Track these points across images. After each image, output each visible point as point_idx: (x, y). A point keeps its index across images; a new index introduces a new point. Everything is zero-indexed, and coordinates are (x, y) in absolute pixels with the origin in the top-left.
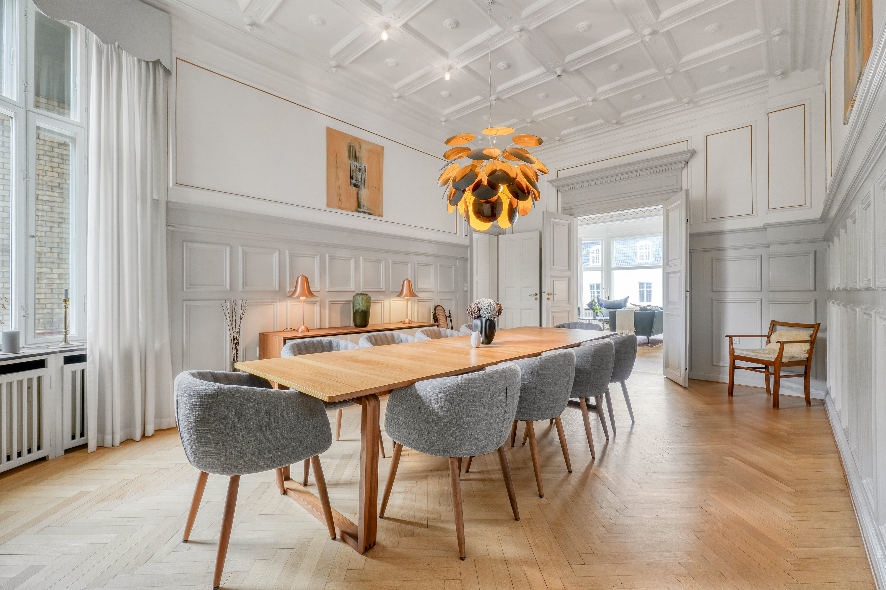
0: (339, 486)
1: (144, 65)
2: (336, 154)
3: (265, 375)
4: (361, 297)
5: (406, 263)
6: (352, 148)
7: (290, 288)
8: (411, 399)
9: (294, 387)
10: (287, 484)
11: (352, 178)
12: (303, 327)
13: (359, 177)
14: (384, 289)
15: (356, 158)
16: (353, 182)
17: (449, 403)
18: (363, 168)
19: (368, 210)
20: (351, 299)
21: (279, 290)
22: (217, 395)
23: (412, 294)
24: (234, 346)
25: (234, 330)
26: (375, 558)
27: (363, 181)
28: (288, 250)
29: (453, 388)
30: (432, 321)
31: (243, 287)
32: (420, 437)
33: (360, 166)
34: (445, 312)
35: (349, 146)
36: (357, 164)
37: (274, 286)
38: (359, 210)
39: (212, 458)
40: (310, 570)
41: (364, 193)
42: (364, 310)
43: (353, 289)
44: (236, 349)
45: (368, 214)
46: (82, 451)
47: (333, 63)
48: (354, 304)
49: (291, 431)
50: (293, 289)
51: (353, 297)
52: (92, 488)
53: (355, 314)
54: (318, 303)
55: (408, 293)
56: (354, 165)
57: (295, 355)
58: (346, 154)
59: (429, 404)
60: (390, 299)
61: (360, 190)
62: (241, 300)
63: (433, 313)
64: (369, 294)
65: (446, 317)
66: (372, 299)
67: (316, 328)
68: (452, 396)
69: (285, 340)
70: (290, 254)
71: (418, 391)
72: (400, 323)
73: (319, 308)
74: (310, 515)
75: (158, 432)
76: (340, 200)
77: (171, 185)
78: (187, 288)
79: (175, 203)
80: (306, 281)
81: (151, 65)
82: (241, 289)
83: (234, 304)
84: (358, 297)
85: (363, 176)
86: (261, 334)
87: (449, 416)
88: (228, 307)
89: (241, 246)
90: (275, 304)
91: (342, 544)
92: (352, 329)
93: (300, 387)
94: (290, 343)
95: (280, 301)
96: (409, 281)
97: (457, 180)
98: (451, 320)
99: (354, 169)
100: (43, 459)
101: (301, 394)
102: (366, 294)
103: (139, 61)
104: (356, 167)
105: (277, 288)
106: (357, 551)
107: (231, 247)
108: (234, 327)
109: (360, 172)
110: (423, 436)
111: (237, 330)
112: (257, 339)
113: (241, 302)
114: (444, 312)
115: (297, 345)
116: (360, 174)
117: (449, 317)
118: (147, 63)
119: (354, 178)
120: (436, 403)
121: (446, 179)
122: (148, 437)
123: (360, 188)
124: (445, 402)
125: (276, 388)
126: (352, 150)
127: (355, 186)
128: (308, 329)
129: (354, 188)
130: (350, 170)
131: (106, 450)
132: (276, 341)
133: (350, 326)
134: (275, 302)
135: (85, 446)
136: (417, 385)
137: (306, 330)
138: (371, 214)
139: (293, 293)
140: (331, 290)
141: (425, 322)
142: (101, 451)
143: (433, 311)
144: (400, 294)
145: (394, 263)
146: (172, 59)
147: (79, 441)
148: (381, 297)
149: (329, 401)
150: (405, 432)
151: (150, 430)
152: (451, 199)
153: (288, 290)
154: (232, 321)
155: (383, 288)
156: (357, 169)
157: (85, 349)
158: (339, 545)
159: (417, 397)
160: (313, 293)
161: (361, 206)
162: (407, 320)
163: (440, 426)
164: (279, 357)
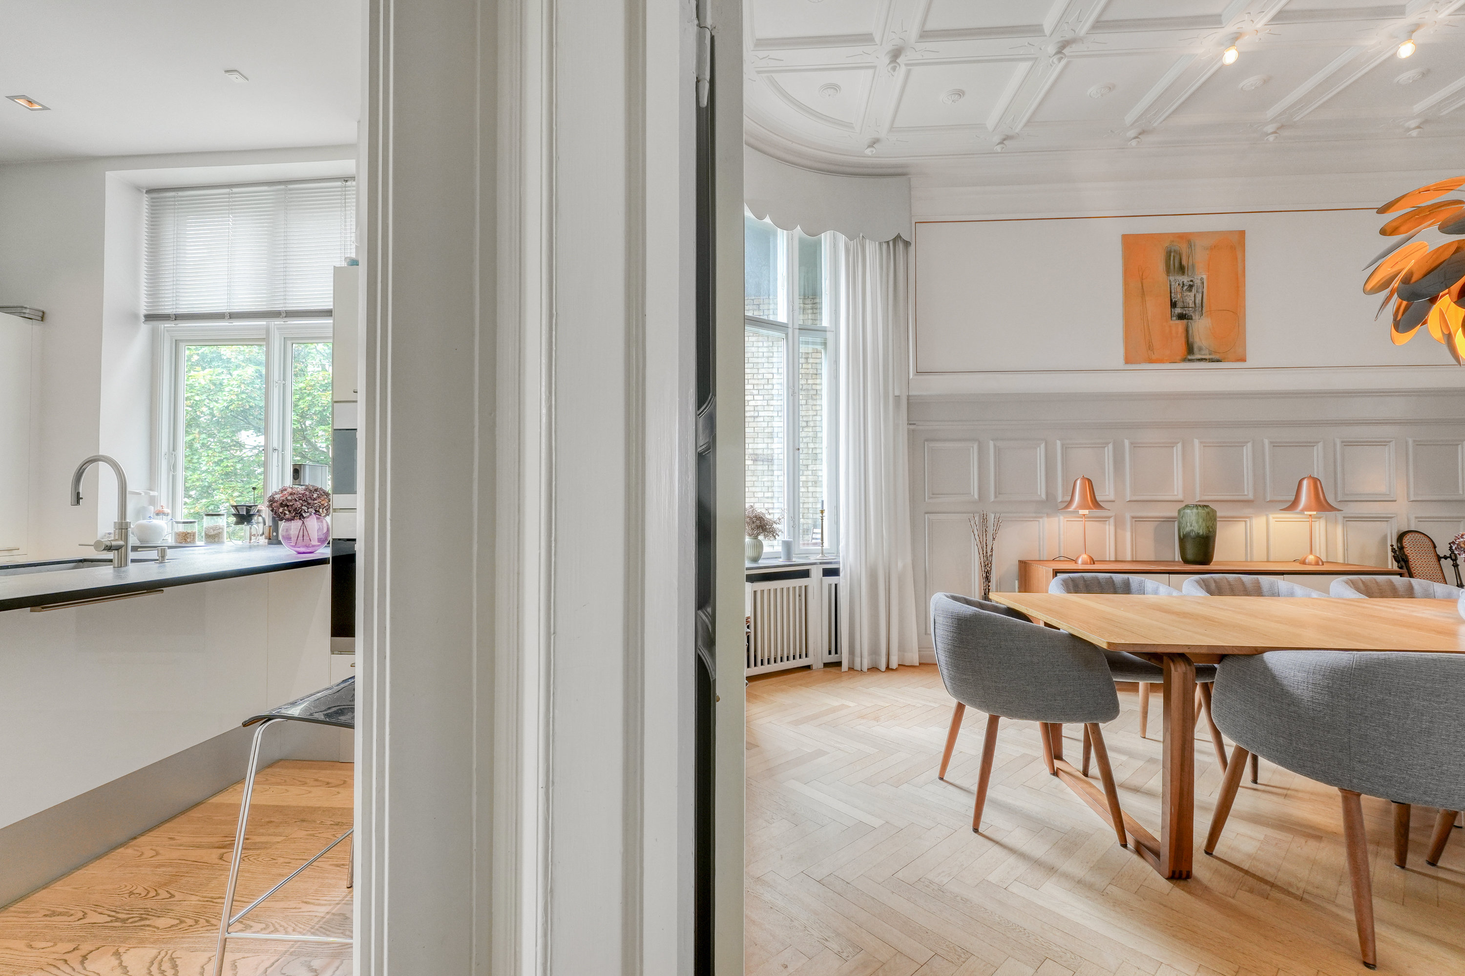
0: (1138, 793)
1: (885, 246)
2: (1141, 274)
3: (1026, 609)
4: (1195, 510)
5: (1311, 444)
6: (1172, 255)
7: (1063, 497)
8: (1256, 677)
9: (1065, 628)
10: (1057, 764)
11: (1173, 305)
12: (1085, 556)
13: (1188, 300)
14: (1251, 497)
15: (1182, 269)
16: (1176, 312)
17: (1332, 693)
18: (1197, 282)
19: (1210, 354)
20: (1176, 514)
21: (1047, 500)
22: (975, 618)
23: (1322, 505)
24: (984, 575)
25: (985, 554)
26: (1189, 893)
27: (1197, 305)
28: (1059, 440)
29: (1339, 669)
30: (1392, 565)
31: (996, 497)
32: (1276, 741)
33: (1192, 281)
34: (1435, 547)
35: (1167, 253)
36: (1185, 279)
37: (1039, 493)
38: (1190, 357)
39: (970, 688)
40: (1087, 863)
41: (1201, 327)
42: (1201, 533)
43: (1180, 497)
44: (988, 579)
45: (1212, 360)
46: (836, 668)
47: (1132, 133)
48: (1180, 523)
49: (1059, 680)
50: (1069, 498)
51: (1179, 511)
52: (851, 704)
53: (1182, 540)
54: (1112, 520)
55: (1313, 503)
56: (1177, 283)
57: (1069, 591)
58: (1161, 266)
59: (1291, 689)
60: (1267, 516)
61: (1193, 324)
62: (992, 513)
63: (1392, 546)
64: (1211, 505)
65: (1439, 558)
66: (1218, 514)
67: (1108, 559)
68: (1338, 682)
69: (1056, 573)
70: (1063, 445)
71: (1270, 665)
72: (1294, 563)
73: (1112, 528)
74: (1090, 809)
75: (901, 667)
76: (1150, 347)
77: (911, 377)
78: (930, 498)
79: (916, 396)
80: (1089, 489)
81: (891, 244)
82: (992, 498)
83: (984, 519)
84: (1189, 511)
85: (1199, 297)
86: (1020, 562)
87: (1333, 716)
88: (977, 523)
89: (992, 440)
90: (1041, 520)
91: (1135, 857)
92: (1178, 566)
93: (1071, 628)
94: (1061, 576)
95: (1048, 515)
96: (1315, 481)
97: (1414, 279)
98: (1456, 566)
99: (1179, 289)
100: (808, 667)
101: (1073, 637)
102: (1207, 506)
103: (880, 244)
104: (1183, 284)
105: (1044, 496)
106: (1159, 873)
107: (979, 442)
108: (985, 549)
109: (1190, 291)
110: (1282, 739)
111: (989, 551)
112: (1015, 568)
113: (993, 516)
114: (1431, 546)
115: (1073, 580)
116: (1192, 294)
117: (1450, 557)
118: (888, 242)
119: (1179, 304)
120: (1304, 689)
121: (1387, 278)
122: (892, 670)
123: (1192, 319)
124: (1322, 690)
125: (1042, 625)
126: (1174, 257)
127: (1181, 317)
128: (1093, 560)
129: (1179, 322)
130: (1171, 293)
131: (856, 673)
132: (1042, 572)
133: (1174, 561)
134: (1041, 517)
135: (838, 664)
136: (1268, 656)
137: (1090, 561)
138: (1218, 361)
139: (1068, 504)
140: (1134, 498)
141: (1371, 564)
142: (851, 672)
143: (1394, 543)
144: (1293, 505)
145: (1274, 445)
146: (911, 224)
147: (833, 658)
148: (1247, 511)
149: (1108, 647)
150: (1247, 727)
151: (894, 664)
152: (1398, 319)
153: (1060, 499)
154: (981, 541)
155: (1248, 493)
156: (1185, 288)
157: (838, 563)
158: (1129, 856)
159: (1267, 672)
160: (1100, 503)
161: (1196, 350)
162: (1311, 558)
163: (1314, 728)
164: (1047, 592)
